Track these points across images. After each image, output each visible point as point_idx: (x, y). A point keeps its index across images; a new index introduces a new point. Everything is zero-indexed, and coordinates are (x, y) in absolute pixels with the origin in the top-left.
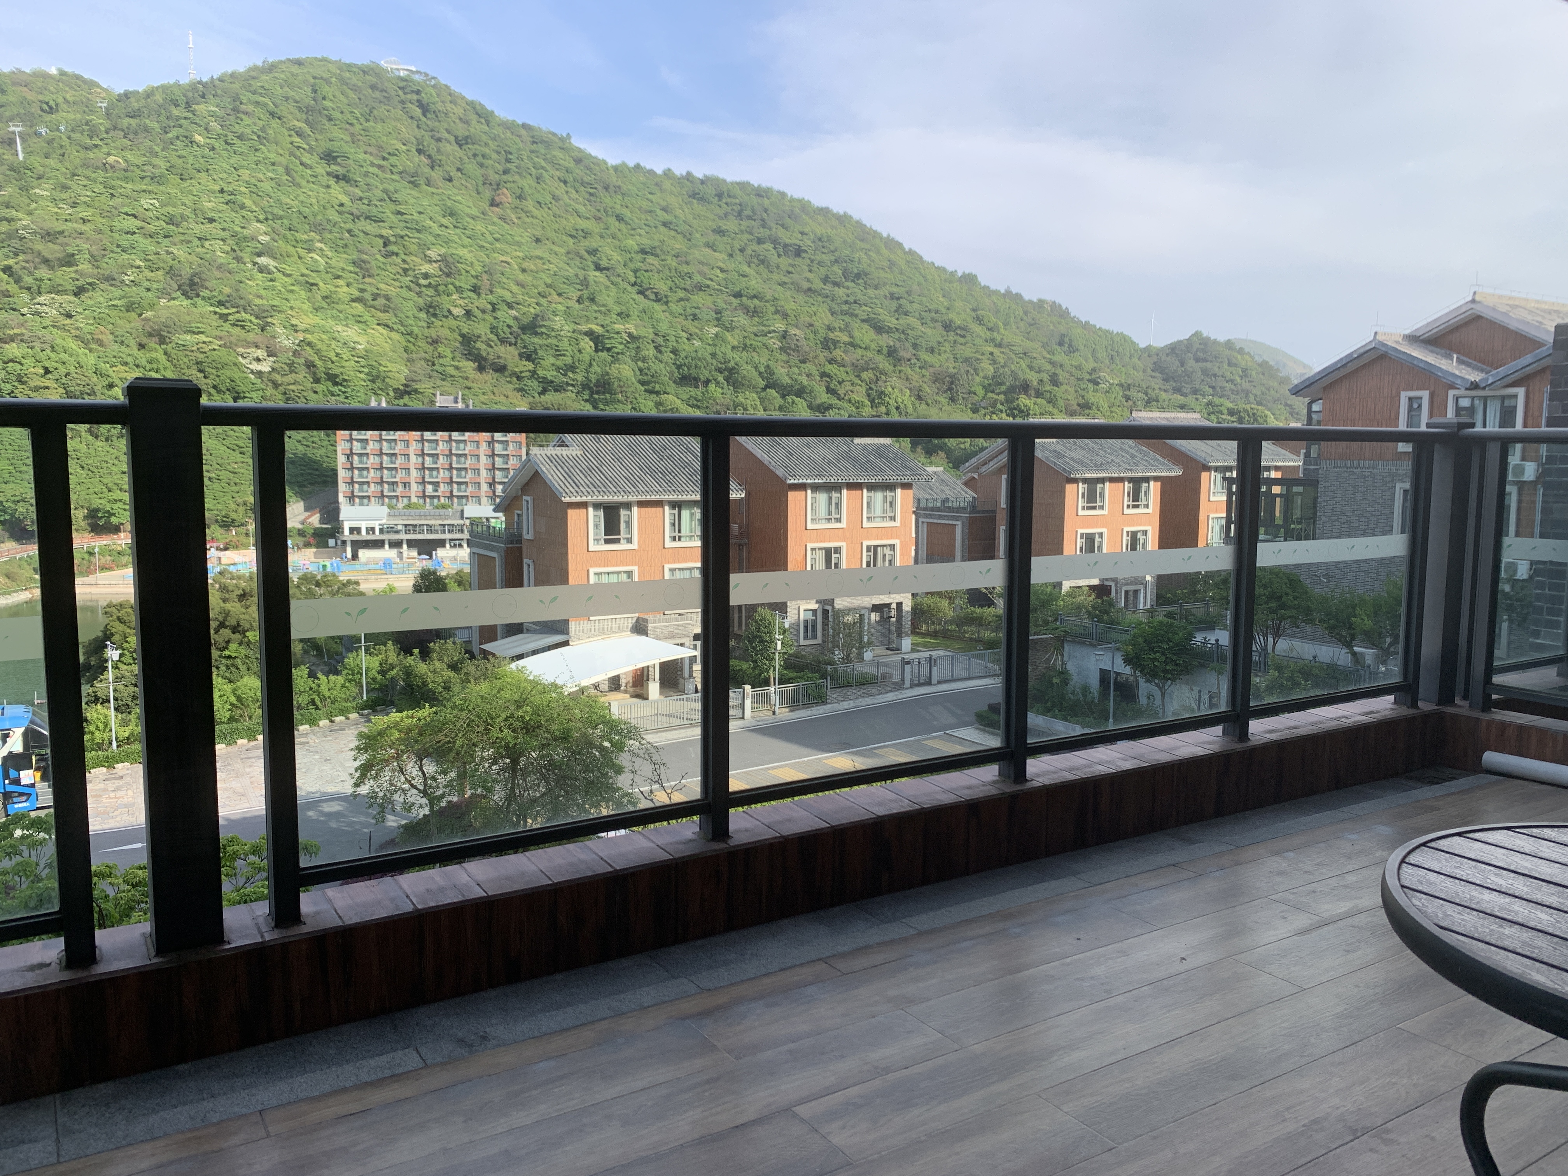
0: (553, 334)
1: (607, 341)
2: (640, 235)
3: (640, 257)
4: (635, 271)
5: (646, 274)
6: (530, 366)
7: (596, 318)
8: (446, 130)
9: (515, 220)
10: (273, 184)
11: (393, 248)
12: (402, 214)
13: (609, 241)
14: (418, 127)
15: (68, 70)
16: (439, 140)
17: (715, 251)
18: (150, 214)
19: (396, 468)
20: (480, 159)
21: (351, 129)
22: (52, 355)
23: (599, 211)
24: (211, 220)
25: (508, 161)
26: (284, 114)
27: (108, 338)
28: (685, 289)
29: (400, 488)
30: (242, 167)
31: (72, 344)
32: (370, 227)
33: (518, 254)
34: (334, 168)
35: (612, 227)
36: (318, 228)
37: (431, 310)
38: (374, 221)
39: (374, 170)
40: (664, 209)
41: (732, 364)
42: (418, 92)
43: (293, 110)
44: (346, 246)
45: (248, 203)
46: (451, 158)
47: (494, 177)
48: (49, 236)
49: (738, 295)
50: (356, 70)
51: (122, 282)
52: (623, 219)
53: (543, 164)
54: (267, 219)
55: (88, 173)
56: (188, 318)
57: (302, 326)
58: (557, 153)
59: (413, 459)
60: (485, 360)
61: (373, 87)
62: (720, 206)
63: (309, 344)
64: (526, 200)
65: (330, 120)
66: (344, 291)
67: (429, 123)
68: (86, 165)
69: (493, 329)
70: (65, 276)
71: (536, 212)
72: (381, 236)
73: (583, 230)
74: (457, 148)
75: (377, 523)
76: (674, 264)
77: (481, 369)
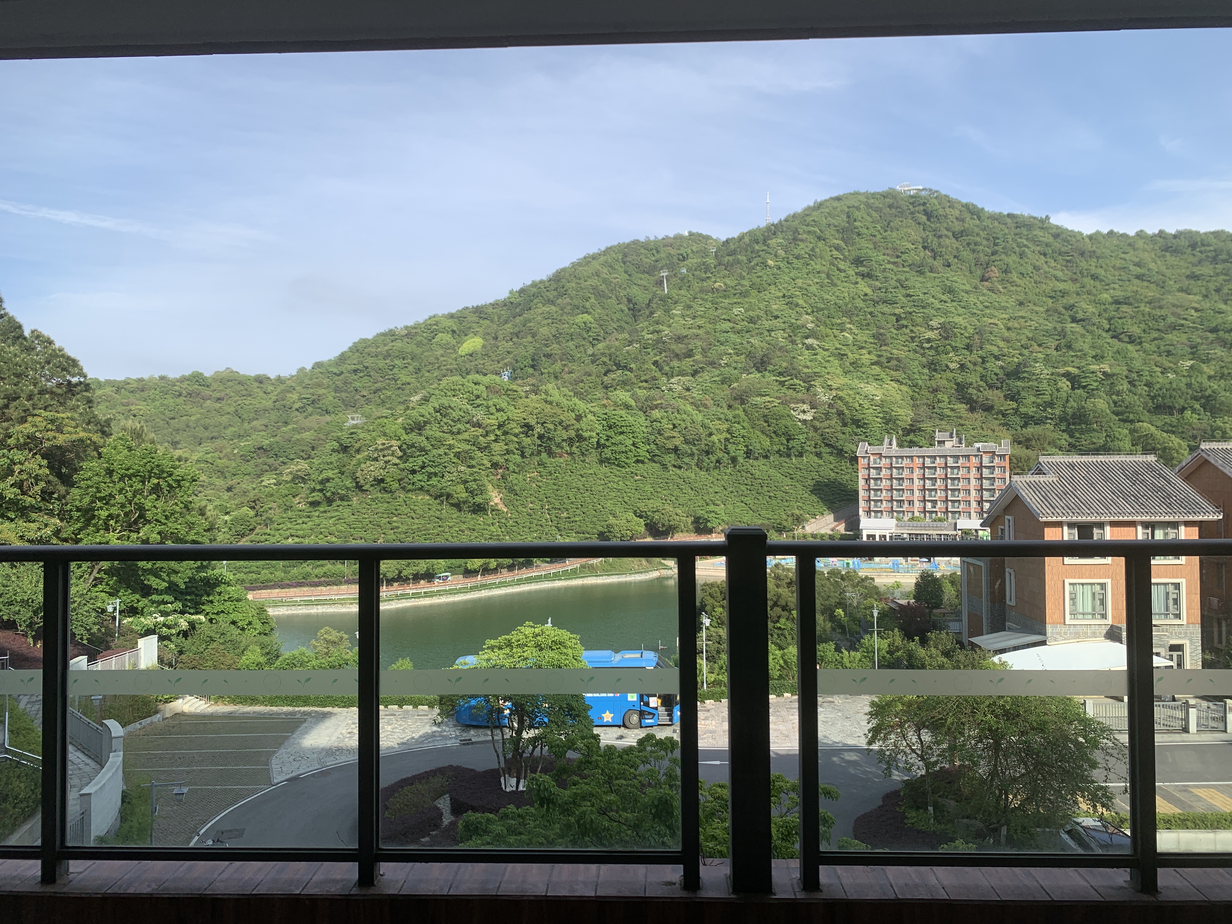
0: (1034, 377)
1: (1083, 380)
2: (1114, 289)
3: (1113, 307)
4: (1109, 320)
5: (1120, 321)
6: (1015, 405)
7: (1072, 362)
8: (946, 228)
9: (1002, 290)
10: (818, 286)
11: (904, 322)
12: (911, 296)
13: (1085, 297)
14: (924, 230)
15: (694, 231)
16: (940, 237)
17: (1189, 294)
18: (739, 318)
19: (903, 490)
20: (972, 246)
21: (874, 238)
22: (678, 416)
23: (1075, 273)
24: (776, 317)
25: (996, 244)
26: (827, 236)
27: (710, 403)
28: (1158, 330)
29: (906, 505)
30: (798, 278)
31: (689, 408)
32: (887, 309)
33: (1004, 316)
34: (861, 269)
35: (1088, 286)
36: (848, 314)
37: (933, 366)
38: (890, 304)
39: (890, 266)
40: (1138, 265)
41: (1209, 392)
42: (924, 204)
43: (833, 232)
44: (868, 324)
45: (801, 302)
46: (949, 249)
47: (983, 259)
48: (680, 339)
49: (1214, 330)
50: (878, 196)
51: (720, 365)
52: (1097, 278)
53: (1026, 242)
54: (813, 312)
55: (703, 296)
56: (759, 386)
57: (835, 386)
58: (1038, 232)
59: (916, 482)
60: (976, 402)
61: (890, 206)
62: (1194, 255)
63: (840, 398)
64: (1011, 272)
65: (859, 234)
66: (866, 358)
67: (932, 225)
68: (702, 291)
69: (983, 377)
70: (687, 364)
71: (1019, 281)
72: (895, 315)
73: (1060, 291)
74: (954, 240)
75: (888, 532)
76: (1147, 309)
77: (972, 410)
